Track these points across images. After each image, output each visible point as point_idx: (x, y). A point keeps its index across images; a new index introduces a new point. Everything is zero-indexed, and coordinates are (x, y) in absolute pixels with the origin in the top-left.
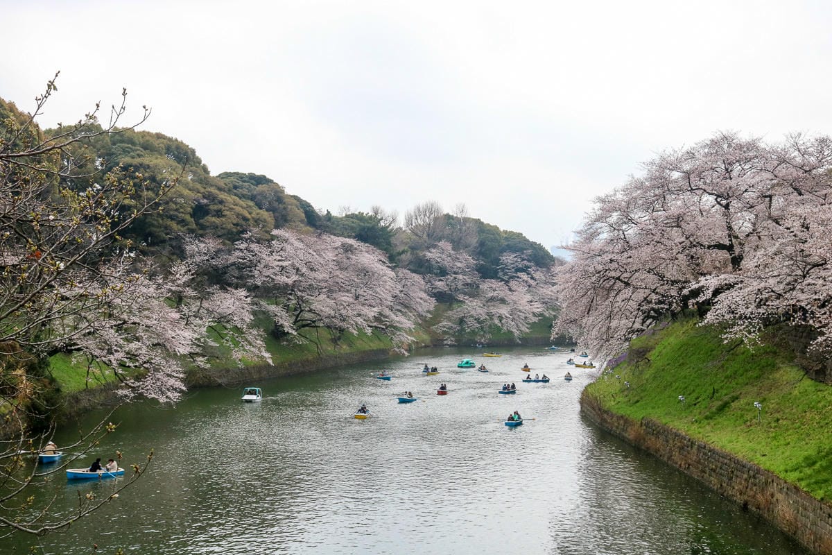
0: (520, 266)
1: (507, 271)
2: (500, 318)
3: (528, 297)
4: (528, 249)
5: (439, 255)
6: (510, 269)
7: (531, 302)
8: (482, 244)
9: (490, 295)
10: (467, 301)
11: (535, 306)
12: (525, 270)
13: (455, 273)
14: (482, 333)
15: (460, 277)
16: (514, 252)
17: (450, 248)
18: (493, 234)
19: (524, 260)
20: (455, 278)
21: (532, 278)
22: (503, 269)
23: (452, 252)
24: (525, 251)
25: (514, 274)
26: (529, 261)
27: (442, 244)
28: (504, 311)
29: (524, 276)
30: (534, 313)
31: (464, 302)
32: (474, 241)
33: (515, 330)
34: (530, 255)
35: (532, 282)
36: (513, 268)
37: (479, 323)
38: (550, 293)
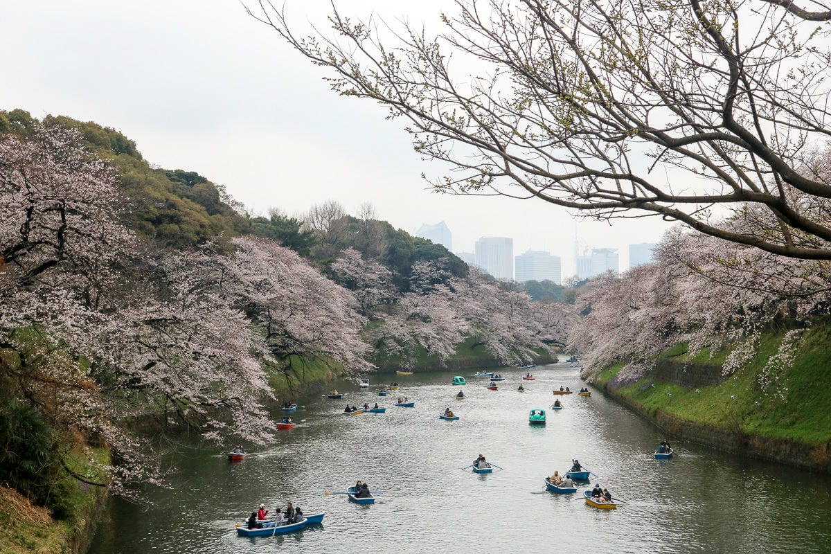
0: (435, 276)
1: (421, 282)
2: (426, 338)
3: (452, 314)
4: (442, 256)
5: (346, 265)
6: (423, 280)
7: (455, 318)
8: (392, 251)
9: (412, 311)
10: (386, 320)
11: (461, 323)
12: (443, 280)
13: (367, 286)
14: (406, 357)
15: (375, 291)
16: (428, 260)
17: (359, 256)
18: (405, 239)
19: (438, 269)
20: (368, 292)
21: (453, 290)
22: (415, 281)
23: (361, 262)
24: (440, 259)
25: (430, 287)
26: (446, 270)
27: (350, 251)
28: (428, 329)
29: (441, 287)
30: (460, 332)
31: (384, 321)
32: (382, 247)
33: (443, 353)
34: (446, 264)
35: (452, 295)
36: (427, 279)
37: (401, 345)
38: (476, 308)
